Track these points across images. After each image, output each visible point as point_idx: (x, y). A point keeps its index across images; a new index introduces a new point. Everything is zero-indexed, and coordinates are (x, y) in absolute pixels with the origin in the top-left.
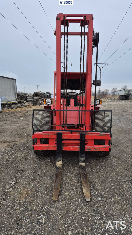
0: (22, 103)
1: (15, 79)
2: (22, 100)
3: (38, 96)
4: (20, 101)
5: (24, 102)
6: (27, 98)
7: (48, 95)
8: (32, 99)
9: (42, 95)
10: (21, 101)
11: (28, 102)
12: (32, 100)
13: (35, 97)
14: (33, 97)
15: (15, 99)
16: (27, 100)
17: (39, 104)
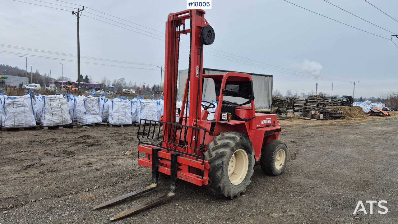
0: (282, 112)
1: (272, 76)
2: (282, 107)
3: (314, 102)
4: (278, 109)
5: (285, 112)
6: (295, 105)
7: (345, 101)
8: (301, 107)
9: (323, 101)
10: (280, 109)
11: (295, 111)
12: (301, 109)
13: (309, 104)
14: (305, 104)
15: (268, 106)
16: (294, 109)
17: (310, 116)
